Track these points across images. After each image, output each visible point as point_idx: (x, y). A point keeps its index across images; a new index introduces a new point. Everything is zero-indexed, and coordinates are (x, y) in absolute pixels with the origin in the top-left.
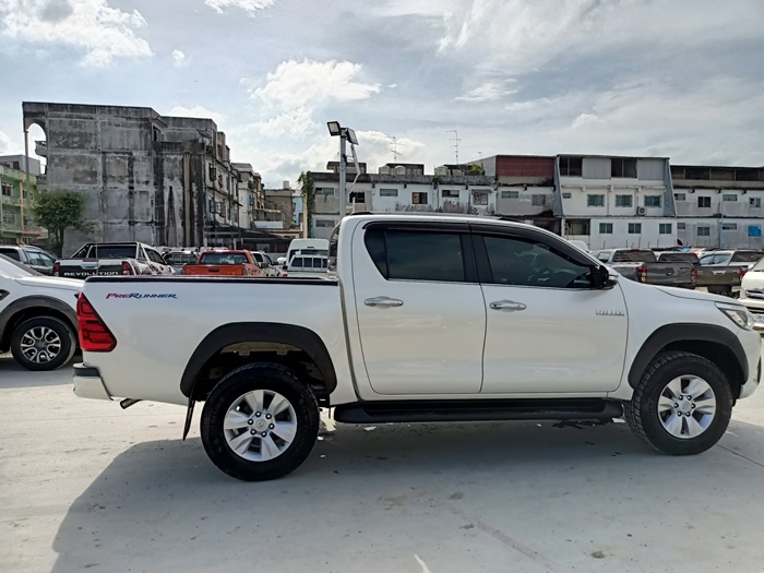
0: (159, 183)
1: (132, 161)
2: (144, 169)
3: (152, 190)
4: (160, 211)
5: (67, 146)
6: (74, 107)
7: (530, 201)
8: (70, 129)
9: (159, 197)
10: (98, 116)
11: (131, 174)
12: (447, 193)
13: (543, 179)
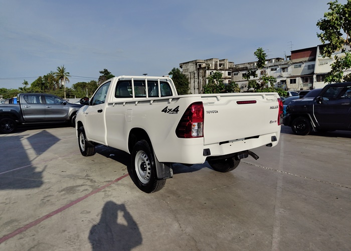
0: (199, 79)
1: (194, 73)
2: (196, 75)
3: (197, 80)
4: (199, 85)
5: (185, 72)
6: (186, 63)
7: (307, 68)
8: (186, 68)
9: (199, 82)
10: (190, 64)
11: (194, 77)
12: (272, 70)
13: (312, 57)
